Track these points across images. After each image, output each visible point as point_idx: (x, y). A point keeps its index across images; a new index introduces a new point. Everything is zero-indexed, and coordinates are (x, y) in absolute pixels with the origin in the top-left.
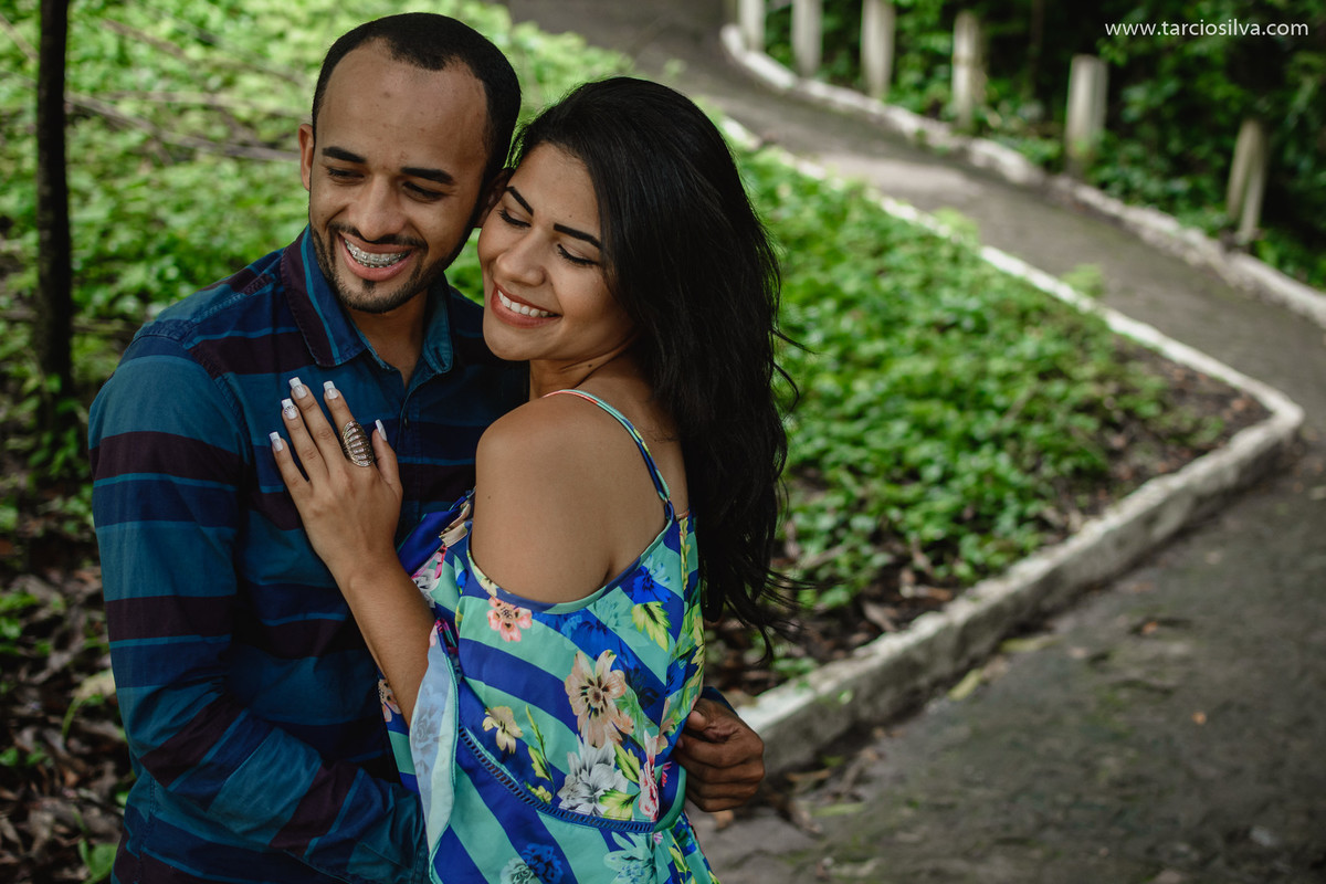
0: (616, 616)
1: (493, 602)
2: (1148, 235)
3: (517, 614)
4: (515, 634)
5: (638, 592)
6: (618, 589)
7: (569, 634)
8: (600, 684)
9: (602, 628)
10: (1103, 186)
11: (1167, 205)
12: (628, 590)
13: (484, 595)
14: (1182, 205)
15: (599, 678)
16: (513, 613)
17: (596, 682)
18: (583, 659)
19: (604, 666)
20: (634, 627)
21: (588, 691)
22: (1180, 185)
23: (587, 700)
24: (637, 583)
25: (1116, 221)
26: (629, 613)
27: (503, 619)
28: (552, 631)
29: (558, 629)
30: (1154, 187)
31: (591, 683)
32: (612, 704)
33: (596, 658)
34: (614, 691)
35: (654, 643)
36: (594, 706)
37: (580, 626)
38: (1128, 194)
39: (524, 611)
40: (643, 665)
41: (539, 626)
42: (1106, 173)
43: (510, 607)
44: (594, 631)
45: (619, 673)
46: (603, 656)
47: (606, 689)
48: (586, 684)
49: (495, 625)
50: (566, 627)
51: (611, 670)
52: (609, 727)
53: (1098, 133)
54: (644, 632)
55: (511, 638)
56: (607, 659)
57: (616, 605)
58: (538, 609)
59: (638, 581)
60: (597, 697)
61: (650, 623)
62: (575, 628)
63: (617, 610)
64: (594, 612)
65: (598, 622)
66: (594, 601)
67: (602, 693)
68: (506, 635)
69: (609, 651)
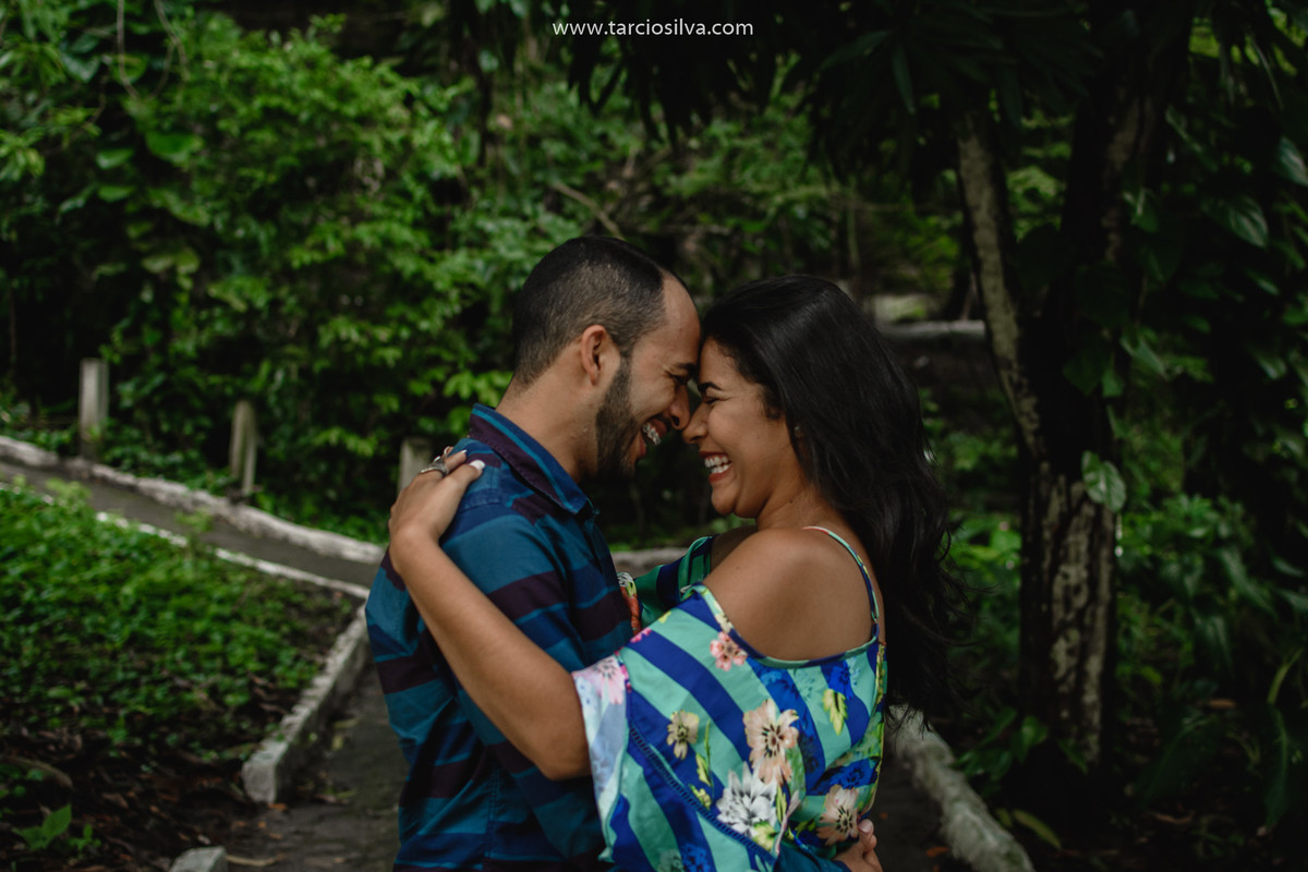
0: (810, 689)
1: (722, 636)
2: (162, 497)
3: (736, 653)
4: (726, 665)
5: (835, 680)
6: (818, 669)
7: (767, 683)
8: (778, 731)
9: (796, 692)
10: (115, 464)
11: (170, 473)
12: (827, 673)
13: (718, 628)
14: (181, 472)
15: (779, 728)
16: (734, 651)
17: (776, 729)
18: (772, 707)
19: (786, 720)
20: (822, 705)
21: (769, 734)
22: (177, 457)
23: (766, 741)
24: (834, 670)
25: (132, 489)
26: (822, 692)
27: (725, 652)
28: (754, 675)
29: (759, 675)
30: (158, 460)
31: (772, 727)
32: (783, 752)
33: (782, 711)
34: (787, 742)
35: (831, 726)
36: (770, 747)
37: (778, 681)
38: (138, 468)
39: (743, 653)
40: (818, 737)
41: (748, 668)
42: (117, 452)
43: (735, 646)
44: (789, 691)
45: (795, 731)
46: (787, 713)
47: (782, 738)
48: (768, 727)
49: (716, 652)
50: (765, 676)
51: (791, 725)
52: (776, 770)
53: (106, 421)
54: (828, 714)
55: (722, 667)
56: (789, 717)
57: (813, 681)
58: (753, 655)
59: (837, 670)
60: (774, 741)
61: (834, 709)
62: (774, 680)
63: (812, 686)
64: (792, 676)
65: (794, 686)
66: (796, 667)
67: (778, 740)
68: (720, 663)
69: (794, 711)
